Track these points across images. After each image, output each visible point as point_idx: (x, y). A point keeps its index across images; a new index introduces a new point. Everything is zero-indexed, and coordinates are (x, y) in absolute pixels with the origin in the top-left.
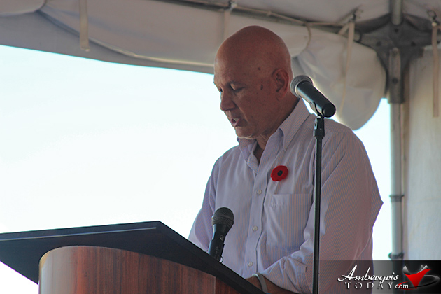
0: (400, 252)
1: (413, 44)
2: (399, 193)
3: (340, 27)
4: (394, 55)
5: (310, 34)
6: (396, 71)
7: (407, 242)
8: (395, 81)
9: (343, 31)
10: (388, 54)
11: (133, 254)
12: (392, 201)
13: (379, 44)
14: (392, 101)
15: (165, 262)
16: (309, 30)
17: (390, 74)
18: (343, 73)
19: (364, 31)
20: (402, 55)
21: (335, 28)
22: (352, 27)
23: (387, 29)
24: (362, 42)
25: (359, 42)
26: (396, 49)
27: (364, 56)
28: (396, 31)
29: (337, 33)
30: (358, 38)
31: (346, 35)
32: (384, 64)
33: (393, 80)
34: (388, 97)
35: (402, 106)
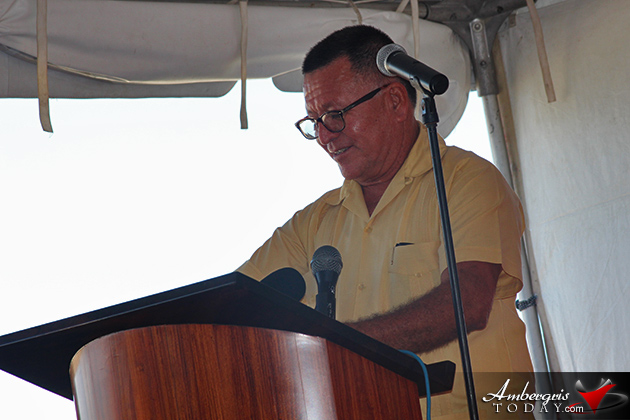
0: (530, 296)
1: (500, 9)
4: (477, 28)
5: (360, 17)
10: (468, 29)
11: (206, 326)
13: (453, 17)
14: (482, 93)
15: (251, 330)
16: (357, 12)
17: (475, 57)
19: (431, 2)
20: (487, 28)
21: (391, 4)
24: (431, 16)
25: (425, 19)
26: (477, 20)
29: (394, 10)
30: (425, 14)
31: (408, 12)
32: (466, 44)
33: (481, 64)
34: (478, 89)
35: (498, 96)
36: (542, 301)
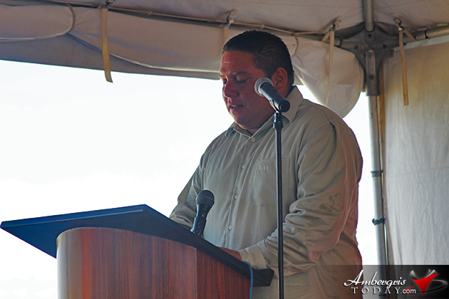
0: (381, 217)
1: (385, 46)
2: (379, 169)
3: (324, 35)
4: (370, 55)
5: (298, 43)
6: (372, 70)
7: (387, 209)
8: (371, 77)
9: (325, 38)
10: (365, 56)
11: (128, 232)
12: (373, 176)
13: (356, 47)
14: (369, 94)
15: (154, 238)
16: (297, 39)
17: (367, 72)
18: (327, 73)
19: (343, 37)
20: (376, 56)
21: (319, 36)
22: (332, 34)
23: (362, 35)
24: (343, 46)
25: (339, 47)
26: (371, 51)
27: (344, 58)
28: (370, 36)
29: (320, 40)
30: (339, 44)
31: (328, 42)
32: (362, 64)
33: (370, 77)
34: (366, 91)
35: (378, 97)
36: (388, 221)
